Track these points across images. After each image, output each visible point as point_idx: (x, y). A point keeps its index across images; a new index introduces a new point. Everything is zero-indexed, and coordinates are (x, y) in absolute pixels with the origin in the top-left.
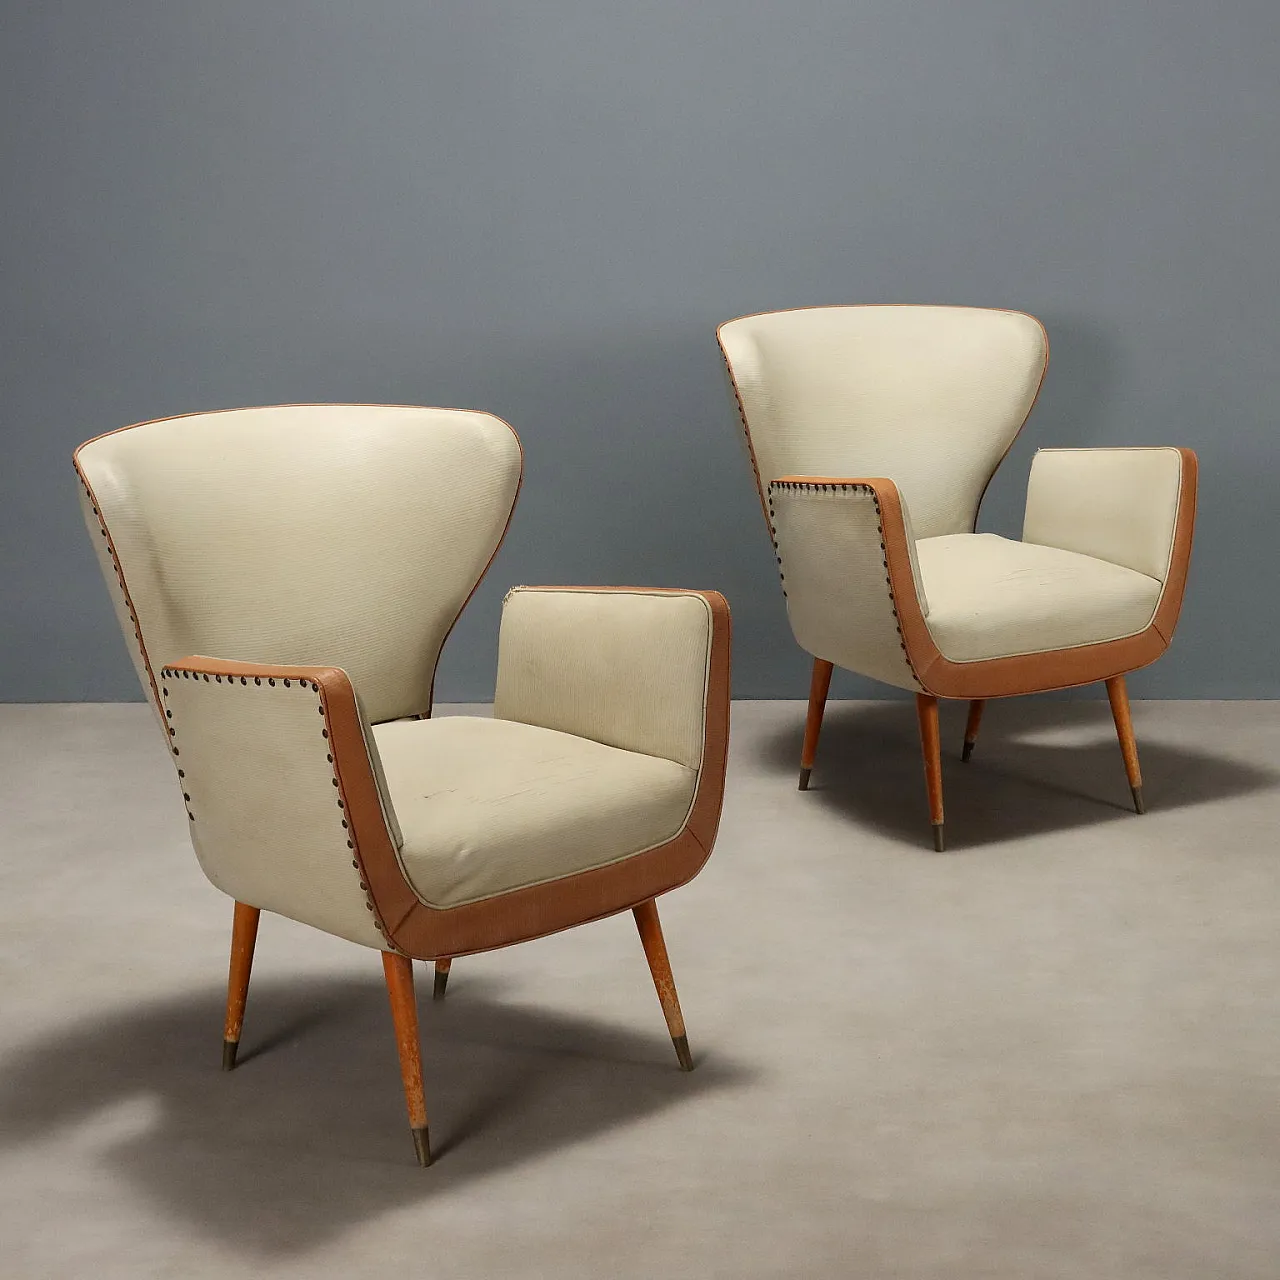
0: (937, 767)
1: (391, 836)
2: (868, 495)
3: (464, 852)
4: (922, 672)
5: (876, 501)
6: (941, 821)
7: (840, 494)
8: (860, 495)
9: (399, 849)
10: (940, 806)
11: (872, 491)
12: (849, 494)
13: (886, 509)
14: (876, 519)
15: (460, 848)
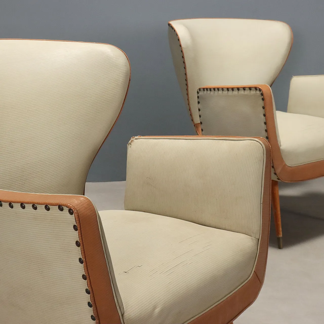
0: (279, 213)
1: (118, 308)
2: (258, 92)
3: (157, 310)
4: (278, 171)
5: (262, 94)
6: (281, 236)
7: (242, 92)
8: (253, 92)
9: (122, 315)
10: (281, 229)
11: (260, 90)
12: (247, 92)
13: (267, 99)
14: (261, 103)
15: (155, 308)
